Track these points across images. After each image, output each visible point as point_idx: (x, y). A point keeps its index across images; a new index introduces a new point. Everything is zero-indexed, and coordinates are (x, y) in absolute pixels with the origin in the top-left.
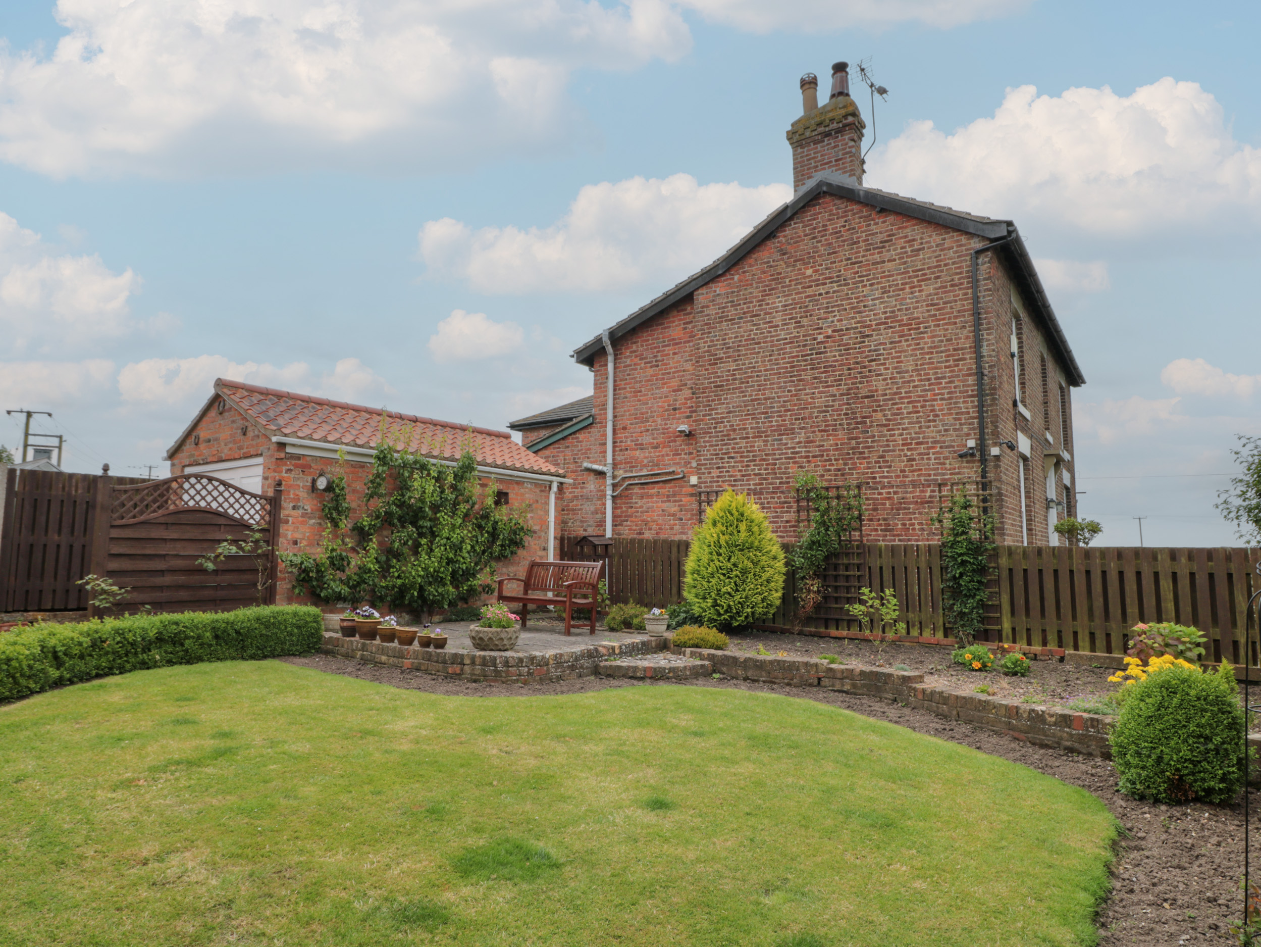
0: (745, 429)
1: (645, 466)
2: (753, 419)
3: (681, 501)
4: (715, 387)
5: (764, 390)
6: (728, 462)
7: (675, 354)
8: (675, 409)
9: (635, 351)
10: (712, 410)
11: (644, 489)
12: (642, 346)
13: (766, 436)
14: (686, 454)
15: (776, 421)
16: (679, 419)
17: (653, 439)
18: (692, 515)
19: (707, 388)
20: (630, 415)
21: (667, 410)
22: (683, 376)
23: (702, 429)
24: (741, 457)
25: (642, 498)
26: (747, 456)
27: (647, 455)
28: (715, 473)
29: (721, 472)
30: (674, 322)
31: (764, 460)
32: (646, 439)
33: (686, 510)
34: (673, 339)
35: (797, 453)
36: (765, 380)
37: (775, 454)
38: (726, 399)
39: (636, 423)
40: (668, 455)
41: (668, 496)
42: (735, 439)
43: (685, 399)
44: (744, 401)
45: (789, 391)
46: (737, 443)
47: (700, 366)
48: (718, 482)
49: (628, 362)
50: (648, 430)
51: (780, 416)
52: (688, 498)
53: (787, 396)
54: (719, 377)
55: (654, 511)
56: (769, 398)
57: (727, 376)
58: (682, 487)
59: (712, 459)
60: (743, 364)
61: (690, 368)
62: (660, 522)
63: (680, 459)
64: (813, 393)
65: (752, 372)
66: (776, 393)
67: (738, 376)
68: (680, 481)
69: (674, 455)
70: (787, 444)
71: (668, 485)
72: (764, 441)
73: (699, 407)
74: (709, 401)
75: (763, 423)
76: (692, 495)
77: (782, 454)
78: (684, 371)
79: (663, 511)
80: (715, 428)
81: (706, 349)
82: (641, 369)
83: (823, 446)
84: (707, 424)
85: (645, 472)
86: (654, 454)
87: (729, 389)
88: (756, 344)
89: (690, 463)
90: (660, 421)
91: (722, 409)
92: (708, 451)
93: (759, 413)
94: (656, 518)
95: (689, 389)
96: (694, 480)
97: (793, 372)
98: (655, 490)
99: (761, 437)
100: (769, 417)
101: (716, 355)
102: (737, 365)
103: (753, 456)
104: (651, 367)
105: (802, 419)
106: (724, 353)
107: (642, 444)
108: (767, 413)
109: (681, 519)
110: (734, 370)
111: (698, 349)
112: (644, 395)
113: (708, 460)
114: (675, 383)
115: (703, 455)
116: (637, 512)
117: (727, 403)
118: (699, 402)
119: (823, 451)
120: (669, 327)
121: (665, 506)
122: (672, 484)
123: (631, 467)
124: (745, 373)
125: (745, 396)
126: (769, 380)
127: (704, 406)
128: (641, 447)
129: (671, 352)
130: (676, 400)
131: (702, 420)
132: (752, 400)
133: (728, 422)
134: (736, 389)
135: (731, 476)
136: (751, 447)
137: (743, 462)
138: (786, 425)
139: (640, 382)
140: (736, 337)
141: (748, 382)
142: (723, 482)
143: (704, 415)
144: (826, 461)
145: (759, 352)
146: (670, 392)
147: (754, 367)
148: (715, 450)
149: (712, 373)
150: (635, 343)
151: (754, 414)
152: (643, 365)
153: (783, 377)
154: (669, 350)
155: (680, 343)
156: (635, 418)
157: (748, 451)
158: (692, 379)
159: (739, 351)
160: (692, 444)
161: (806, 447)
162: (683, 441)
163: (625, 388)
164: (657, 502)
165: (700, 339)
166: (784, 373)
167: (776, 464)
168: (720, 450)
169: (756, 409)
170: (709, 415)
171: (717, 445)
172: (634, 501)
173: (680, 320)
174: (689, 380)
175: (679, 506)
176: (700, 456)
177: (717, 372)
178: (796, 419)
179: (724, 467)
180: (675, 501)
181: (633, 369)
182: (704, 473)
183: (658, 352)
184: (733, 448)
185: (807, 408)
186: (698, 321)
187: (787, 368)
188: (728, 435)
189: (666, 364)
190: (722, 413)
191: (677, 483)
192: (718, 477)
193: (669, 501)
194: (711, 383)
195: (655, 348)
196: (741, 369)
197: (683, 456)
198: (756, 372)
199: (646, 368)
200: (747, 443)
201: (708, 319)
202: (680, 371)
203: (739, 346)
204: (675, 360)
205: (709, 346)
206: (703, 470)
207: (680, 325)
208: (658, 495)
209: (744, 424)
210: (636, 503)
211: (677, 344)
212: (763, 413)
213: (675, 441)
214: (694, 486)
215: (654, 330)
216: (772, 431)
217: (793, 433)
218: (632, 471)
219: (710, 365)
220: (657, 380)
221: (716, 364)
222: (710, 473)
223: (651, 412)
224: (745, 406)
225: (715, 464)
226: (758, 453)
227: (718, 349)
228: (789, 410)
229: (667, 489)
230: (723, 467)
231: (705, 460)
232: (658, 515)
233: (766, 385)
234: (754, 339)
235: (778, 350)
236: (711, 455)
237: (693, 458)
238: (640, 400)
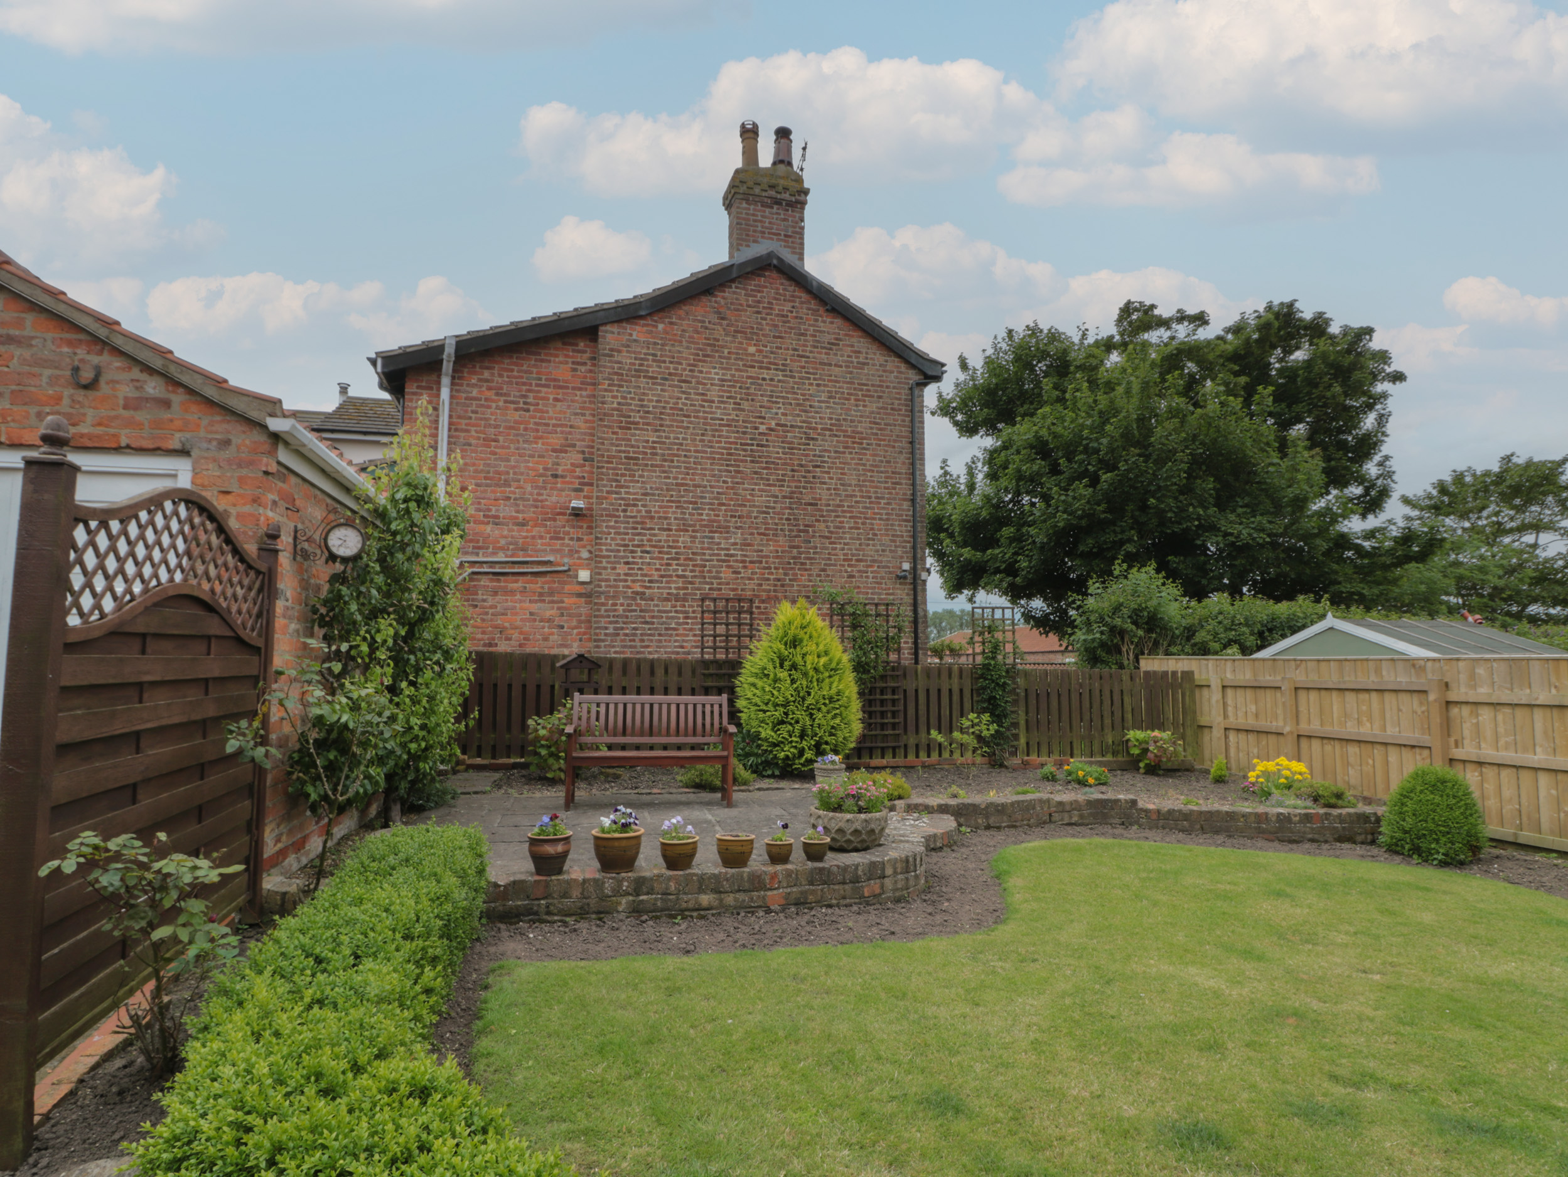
0: (666, 518)
1: (502, 548)
2: (677, 507)
3: (563, 602)
4: (626, 458)
5: (693, 474)
6: (641, 557)
7: (556, 400)
8: (555, 476)
9: (487, 381)
10: (622, 487)
11: (499, 581)
12: (501, 376)
13: (693, 531)
14: (572, 539)
15: (707, 515)
16: (563, 490)
17: (517, 512)
18: (580, 622)
19: (614, 457)
20: (476, 471)
21: (541, 475)
22: (570, 433)
23: (605, 509)
24: (660, 552)
25: (495, 593)
26: (668, 553)
27: (506, 533)
28: (622, 569)
29: (630, 569)
30: (557, 356)
31: (690, 559)
32: (505, 510)
33: (569, 615)
34: (555, 380)
35: (732, 556)
36: (695, 463)
37: (704, 554)
38: (641, 476)
39: (487, 485)
40: (541, 537)
41: (541, 595)
42: (653, 529)
43: (572, 464)
44: (666, 484)
45: (724, 482)
46: (655, 535)
47: (605, 426)
48: (626, 581)
49: (475, 393)
50: (509, 498)
51: (713, 510)
52: (574, 599)
53: (722, 487)
54: (632, 446)
55: (516, 614)
56: (699, 486)
57: (644, 447)
58: (565, 583)
59: (619, 551)
60: (666, 438)
61: (582, 424)
62: (526, 629)
63: (563, 545)
64: (753, 490)
65: (678, 450)
66: (708, 481)
67: (659, 451)
68: (561, 575)
69: (551, 538)
70: (719, 544)
71: (540, 580)
72: (691, 537)
73: (602, 480)
74: (617, 475)
75: (690, 514)
76: (580, 595)
77: (714, 555)
78: (571, 427)
79: (531, 614)
80: (625, 511)
81: (615, 405)
82: (498, 408)
83: (762, 551)
84: (612, 504)
85: (501, 557)
86: (520, 534)
87: (647, 465)
88: (685, 416)
89: (578, 552)
90: (529, 489)
91: (635, 488)
92: (612, 539)
93: (685, 502)
94: (518, 623)
95: (578, 452)
96: (584, 575)
97: (729, 460)
98: (520, 584)
99: (687, 531)
100: (699, 508)
101: (630, 417)
102: (658, 437)
103: (676, 553)
104: (516, 409)
105: (739, 517)
106: (641, 417)
107: (497, 517)
108: (696, 503)
109: (562, 627)
110: (654, 442)
111: (603, 403)
112: (503, 447)
113: (612, 551)
114: (556, 440)
115: (606, 544)
116: (487, 613)
117: (643, 482)
118: (602, 474)
119: (762, 557)
120: (549, 361)
121: (535, 607)
122: (548, 578)
123: (474, 548)
124: (669, 449)
125: (669, 478)
126: (700, 464)
127: (609, 480)
128: (496, 521)
129: (551, 397)
130: (558, 464)
131: (606, 498)
132: (677, 484)
133: (643, 506)
134: (656, 466)
135: (646, 575)
136: (674, 541)
137: (662, 559)
138: (719, 521)
139: (496, 427)
140: (657, 401)
141: (672, 461)
142: (634, 581)
143: (608, 492)
144: (765, 568)
145: (688, 428)
146: (547, 450)
147: (681, 444)
148: (624, 540)
149: (623, 440)
150: (488, 368)
151: (679, 502)
152: (501, 404)
153: (717, 464)
154: (549, 393)
155: (567, 388)
156: (486, 478)
157: (669, 547)
158: (584, 440)
159: (662, 419)
160: (581, 527)
161: (742, 550)
162: (568, 521)
163: (468, 431)
164: (521, 601)
165: (606, 390)
166: (719, 459)
167: (705, 566)
168: (630, 540)
169: (683, 496)
170: (616, 493)
171: (627, 534)
172: (480, 597)
173: (567, 356)
174: (579, 440)
175: (559, 608)
176: (601, 544)
177: (630, 440)
178: (732, 516)
179: (637, 563)
180: (553, 602)
181: (482, 406)
182: (605, 568)
183: (529, 391)
184: (649, 540)
185: (745, 506)
186: (605, 367)
187: (722, 454)
188: (643, 523)
189: (542, 411)
190: (635, 494)
191: (556, 578)
192: (626, 575)
193: (544, 601)
194: (620, 451)
195: (524, 384)
196: (664, 443)
197: (567, 541)
198: (683, 450)
199: (507, 408)
200: (668, 536)
201: (620, 368)
202: (566, 426)
203: (661, 413)
204: (558, 408)
205: (619, 404)
206: (604, 564)
207: (567, 363)
208: (524, 591)
209: (665, 512)
210: (484, 601)
211: (560, 387)
212: (691, 503)
213: (555, 520)
214: (583, 583)
215: (523, 359)
216: (701, 526)
217: (728, 532)
218: (477, 554)
219: (620, 428)
220: (526, 429)
221: (630, 429)
222: (614, 568)
223: (515, 473)
224: (668, 490)
225: (623, 557)
226: (682, 550)
227: (632, 410)
228: (723, 504)
229: (539, 584)
230: (634, 563)
231: (607, 550)
232: (522, 620)
233: (696, 469)
234: (682, 410)
235: (713, 430)
236: (617, 545)
237: (584, 547)
238: (495, 453)
